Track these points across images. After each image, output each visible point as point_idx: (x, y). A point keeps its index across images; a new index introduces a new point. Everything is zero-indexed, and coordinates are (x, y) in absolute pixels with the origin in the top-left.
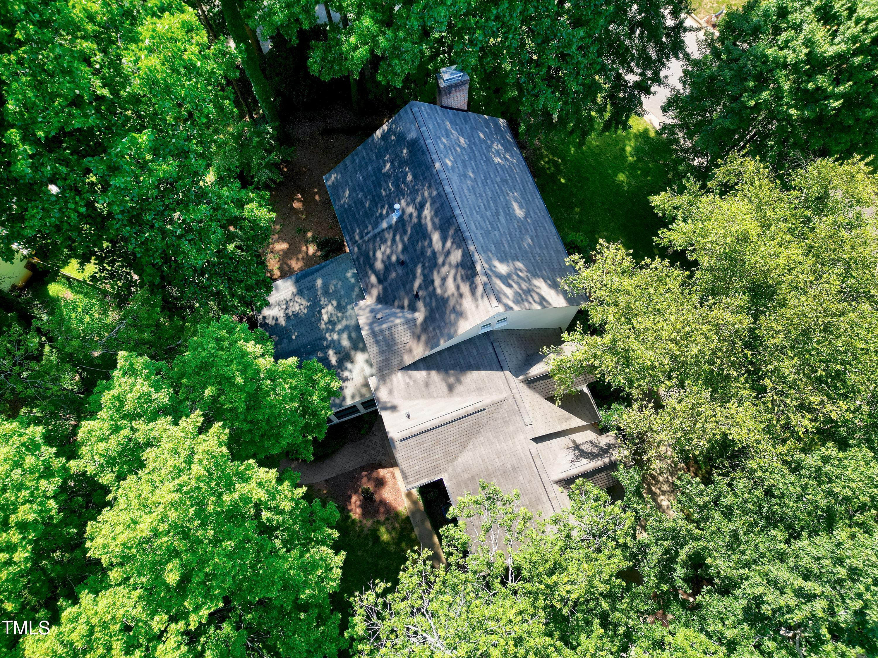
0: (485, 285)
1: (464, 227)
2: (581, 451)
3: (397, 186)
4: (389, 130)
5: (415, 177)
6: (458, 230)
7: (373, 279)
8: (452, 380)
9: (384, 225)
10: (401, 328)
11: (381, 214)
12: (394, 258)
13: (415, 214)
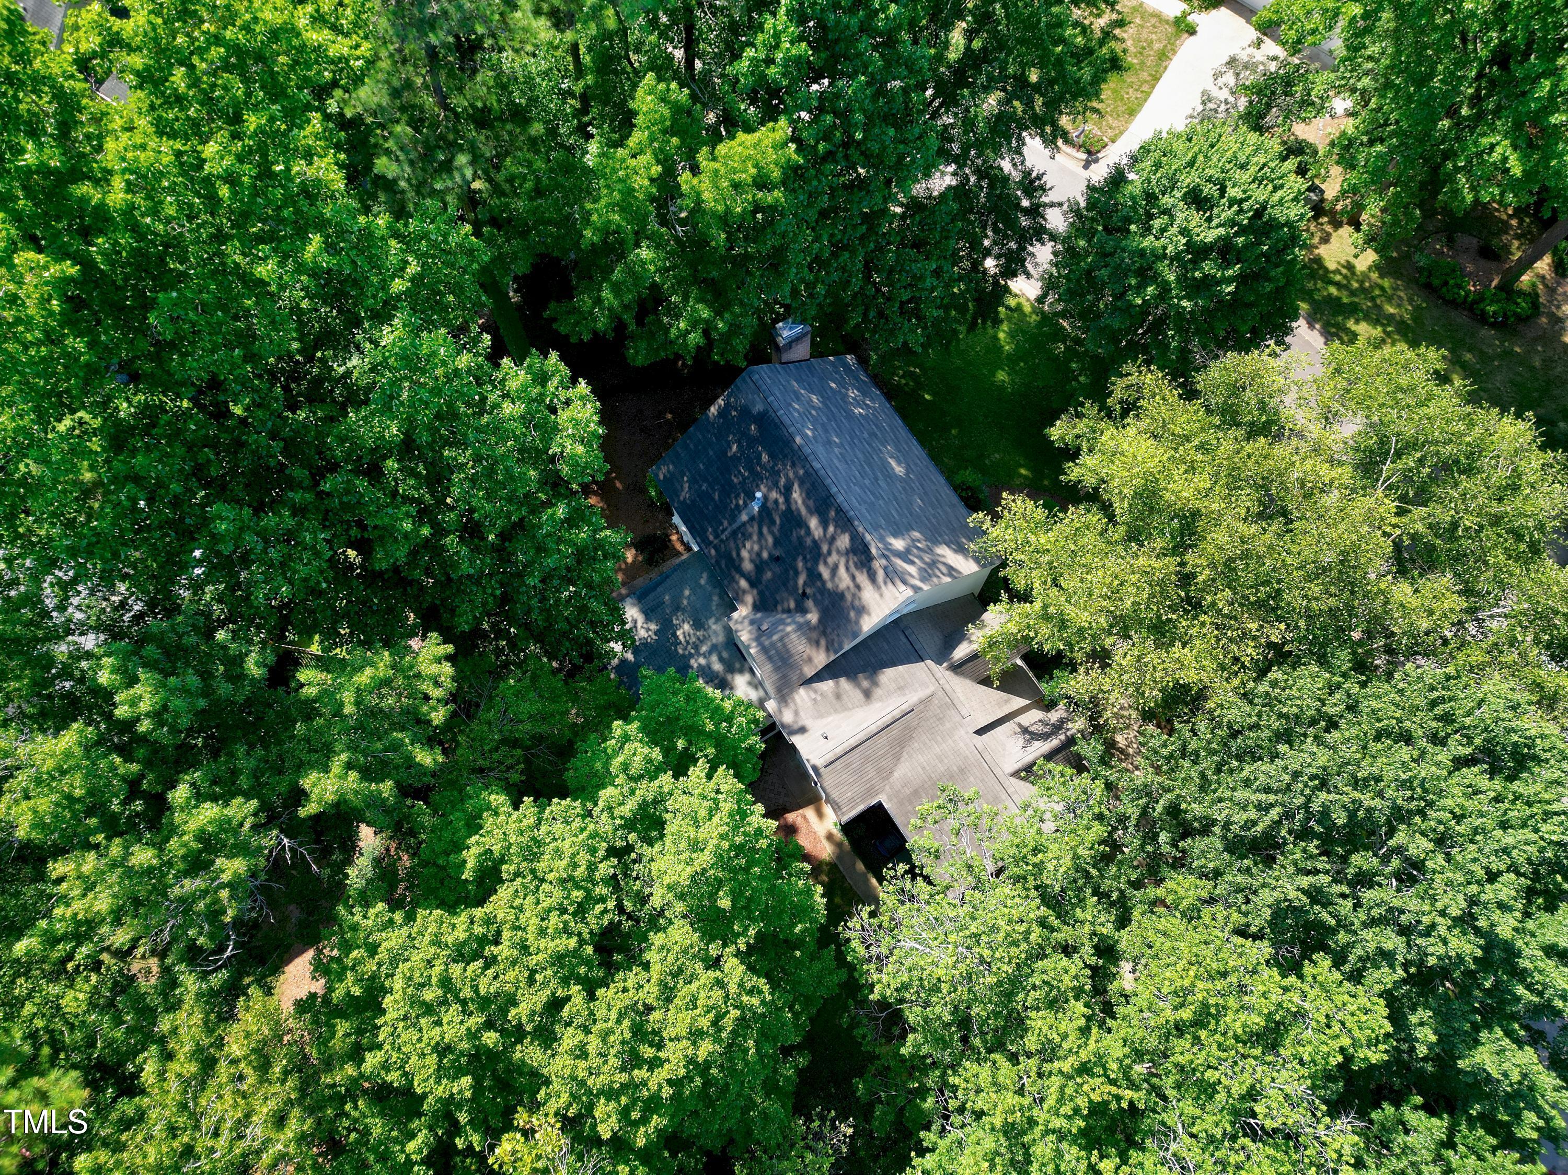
0: (885, 569)
1: (845, 506)
2: (1031, 733)
3: (752, 471)
4: (727, 405)
5: (772, 456)
6: (839, 510)
7: (743, 583)
8: (865, 684)
9: (744, 517)
10: (793, 636)
11: (737, 505)
12: (765, 555)
13: (781, 500)
